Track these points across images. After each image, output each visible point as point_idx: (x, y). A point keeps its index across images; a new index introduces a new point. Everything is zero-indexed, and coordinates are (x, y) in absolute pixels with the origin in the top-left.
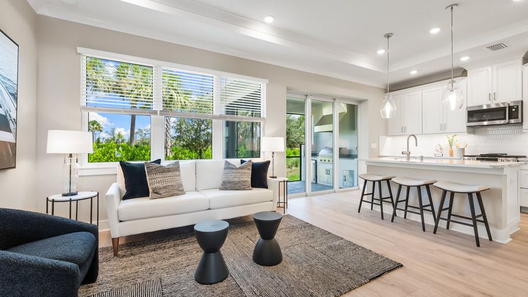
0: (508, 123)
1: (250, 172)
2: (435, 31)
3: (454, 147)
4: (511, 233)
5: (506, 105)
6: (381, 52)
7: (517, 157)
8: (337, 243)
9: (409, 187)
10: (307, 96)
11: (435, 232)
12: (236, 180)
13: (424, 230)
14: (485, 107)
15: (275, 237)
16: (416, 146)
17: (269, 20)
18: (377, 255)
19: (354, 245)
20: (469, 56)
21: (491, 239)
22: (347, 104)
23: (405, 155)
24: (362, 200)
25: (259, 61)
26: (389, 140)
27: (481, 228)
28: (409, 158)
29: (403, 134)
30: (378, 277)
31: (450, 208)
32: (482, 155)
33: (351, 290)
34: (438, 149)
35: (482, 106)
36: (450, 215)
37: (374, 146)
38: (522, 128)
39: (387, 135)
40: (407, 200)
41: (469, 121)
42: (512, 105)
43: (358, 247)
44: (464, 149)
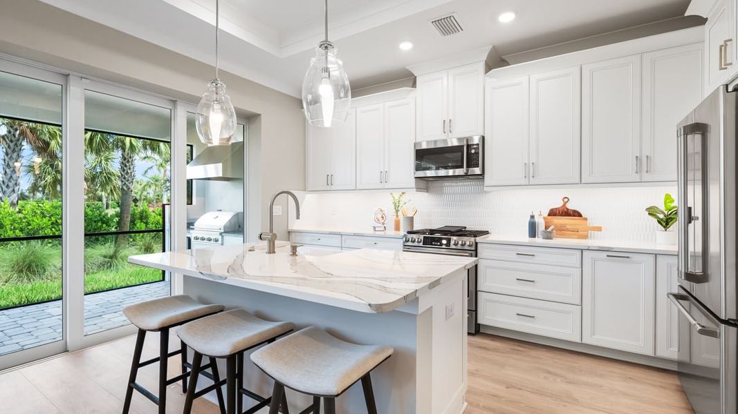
0: (466, 176)
5: (464, 143)
29: (329, 188)
34: (379, 216)
37: (277, 210)
38: (482, 184)
41: (418, 168)
42: (471, 142)
44: (413, 217)
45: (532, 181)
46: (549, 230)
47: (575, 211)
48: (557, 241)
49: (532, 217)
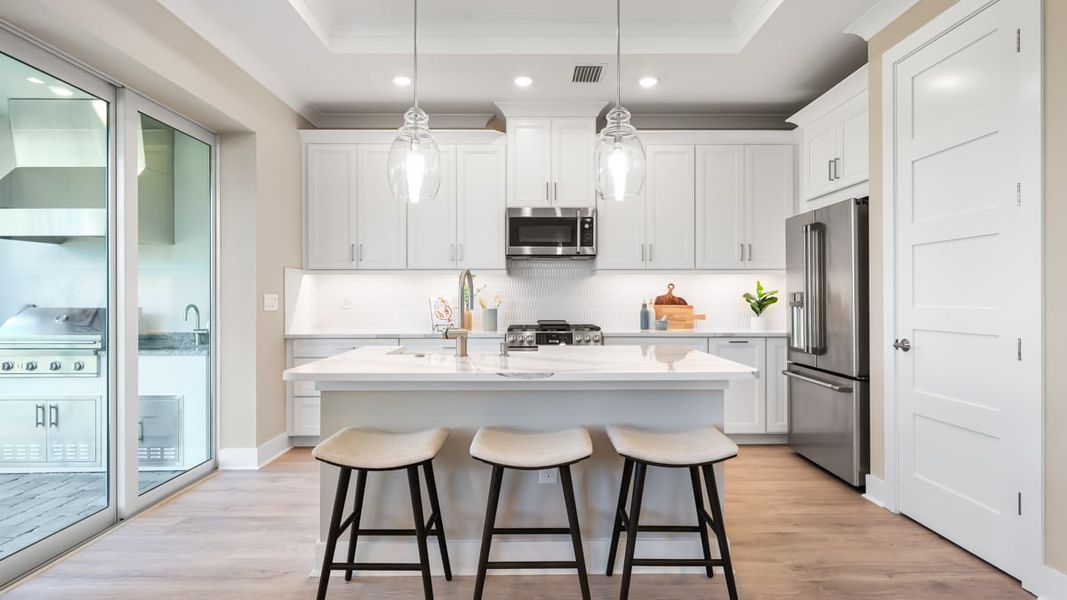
0: (579, 255)
5: (577, 213)
20: (532, 77)
26: (307, 281)
29: (354, 265)
32: (542, 327)
34: (442, 310)
37: (271, 302)
38: (594, 267)
39: (304, 266)
41: (511, 242)
44: (496, 310)
45: (650, 265)
46: (663, 319)
47: (680, 299)
48: (671, 331)
49: (645, 306)
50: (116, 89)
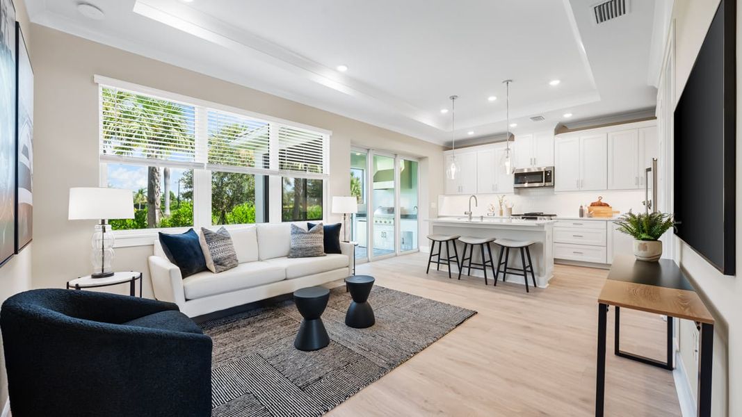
0: (545, 186)
1: (323, 236)
2: (492, 99)
3: (503, 207)
4: (549, 279)
5: (543, 170)
6: (444, 111)
7: (550, 216)
8: (419, 302)
9: (472, 245)
10: (368, 150)
11: (495, 285)
12: (309, 245)
13: (486, 284)
14: (526, 171)
15: (368, 300)
16: (476, 206)
17: (343, 69)
18: (456, 308)
19: (434, 302)
20: (517, 123)
21: (535, 286)
22: (405, 160)
23: (468, 215)
24: (430, 261)
25: (322, 109)
26: (447, 199)
27: (529, 277)
28: (471, 218)
30: (461, 323)
31: (506, 263)
32: (526, 215)
33: (444, 335)
34: (491, 208)
35: (523, 170)
36: (506, 268)
37: (433, 205)
38: (554, 191)
39: (444, 194)
40: (470, 258)
41: (516, 183)
42: (547, 170)
43: (438, 303)
44: (511, 208)
45: (581, 189)
47: (605, 204)
48: (595, 218)
49: (581, 207)
50: (396, 155)
